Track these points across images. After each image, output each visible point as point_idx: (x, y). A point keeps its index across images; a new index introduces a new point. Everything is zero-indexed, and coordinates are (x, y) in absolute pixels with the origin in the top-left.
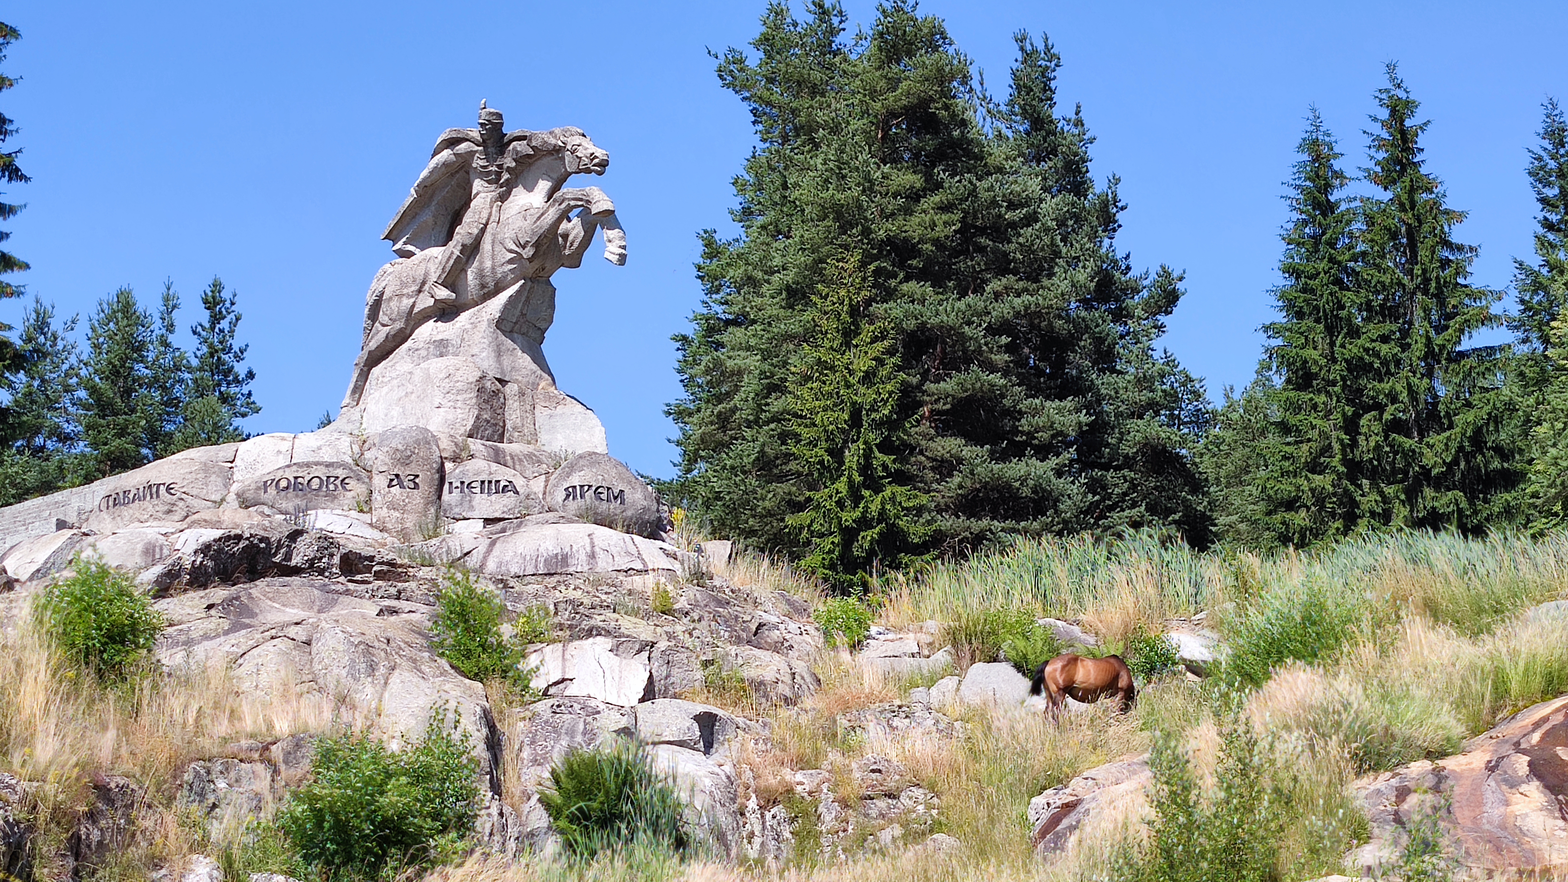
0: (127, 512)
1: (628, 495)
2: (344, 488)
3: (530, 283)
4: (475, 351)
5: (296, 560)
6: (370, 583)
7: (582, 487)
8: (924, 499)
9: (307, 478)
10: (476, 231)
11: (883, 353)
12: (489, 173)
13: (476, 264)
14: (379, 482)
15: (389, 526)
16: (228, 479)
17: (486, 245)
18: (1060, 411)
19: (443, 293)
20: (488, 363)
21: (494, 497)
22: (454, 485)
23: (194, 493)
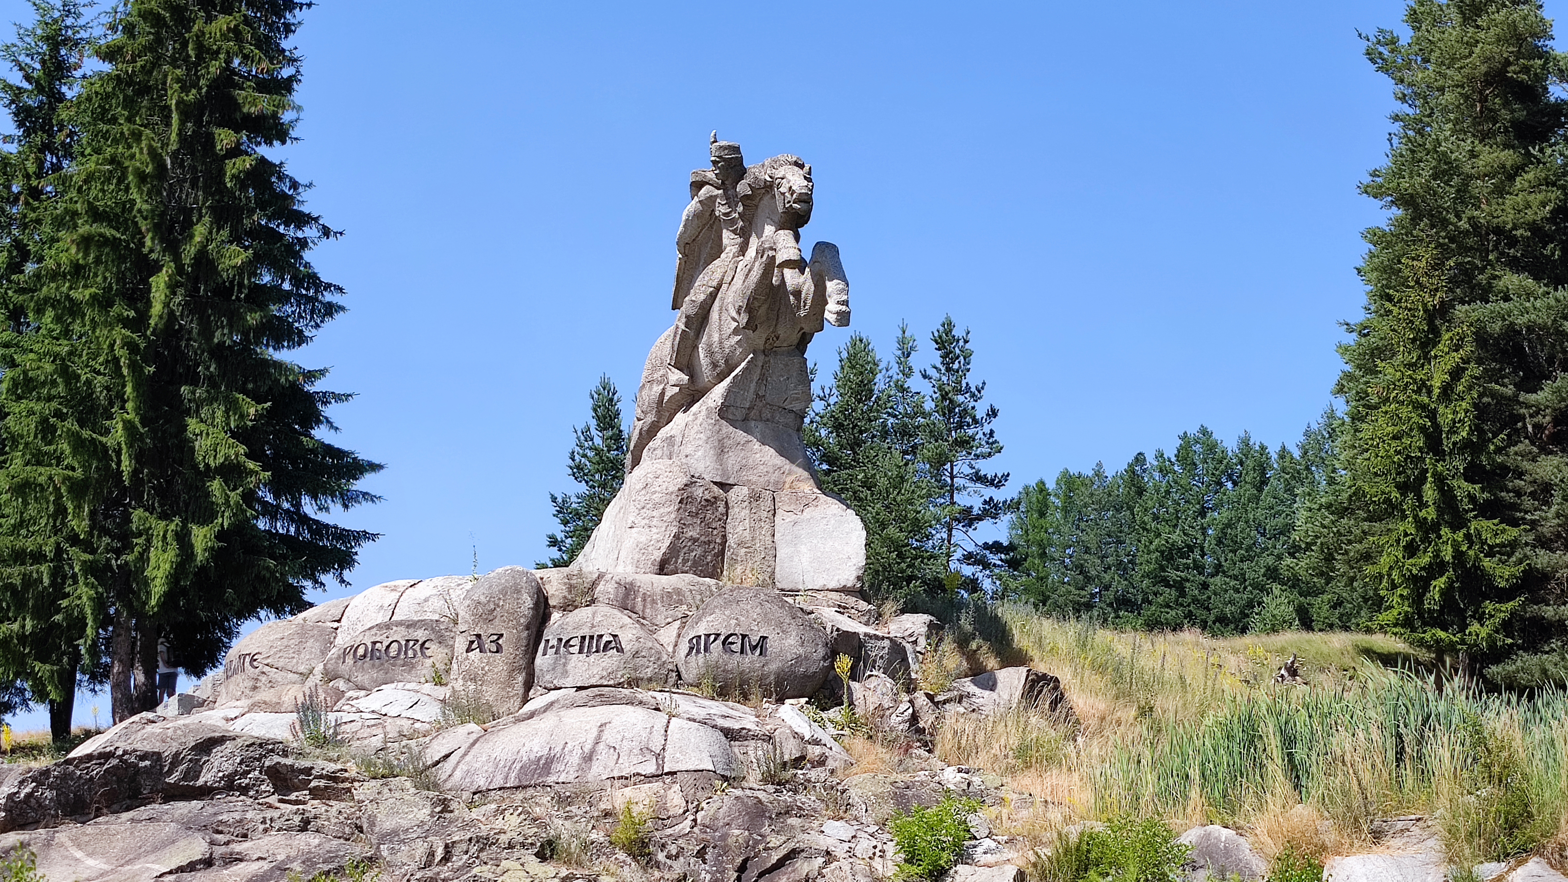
0: (230, 687)
1: (773, 642)
2: (423, 653)
3: (762, 357)
4: (689, 449)
5: (206, 778)
6: (304, 803)
7: (708, 636)
9: (386, 644)
10: (702, 297)
12: (732, 221)
13: (705, 338)
16: (327, 644)
17: (715, 314)
19: (679, 377)
20: (702, 464)
22: (550, 644)
23: (280, 665)
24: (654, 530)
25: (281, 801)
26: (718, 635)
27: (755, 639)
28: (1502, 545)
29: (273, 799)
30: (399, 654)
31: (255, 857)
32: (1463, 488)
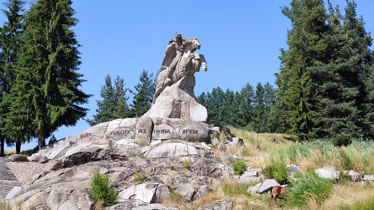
0: (84, 139)
1: (199, 132)
2: (129, 133)
4: (173, 94)
6: (118, 161)
7: (187, 130)
8: (318, 114)
10: (174, 64)
12: (179, 49)
13: (175, 72)
14: (137, 131)
15: (138, 142)
17: (177, 67)
19: (168, 79)
20: (176, 97)
21: (164, 134)
22: (155, 131)
23: (96, 135)
24: (168, 110)
25: (113, 161)
26: (189, 130)
27: (195, 131)
28: (316, 116)
29: (112, 161)
30: (123, 133)
31: (117, 171)
32: (308, 104)
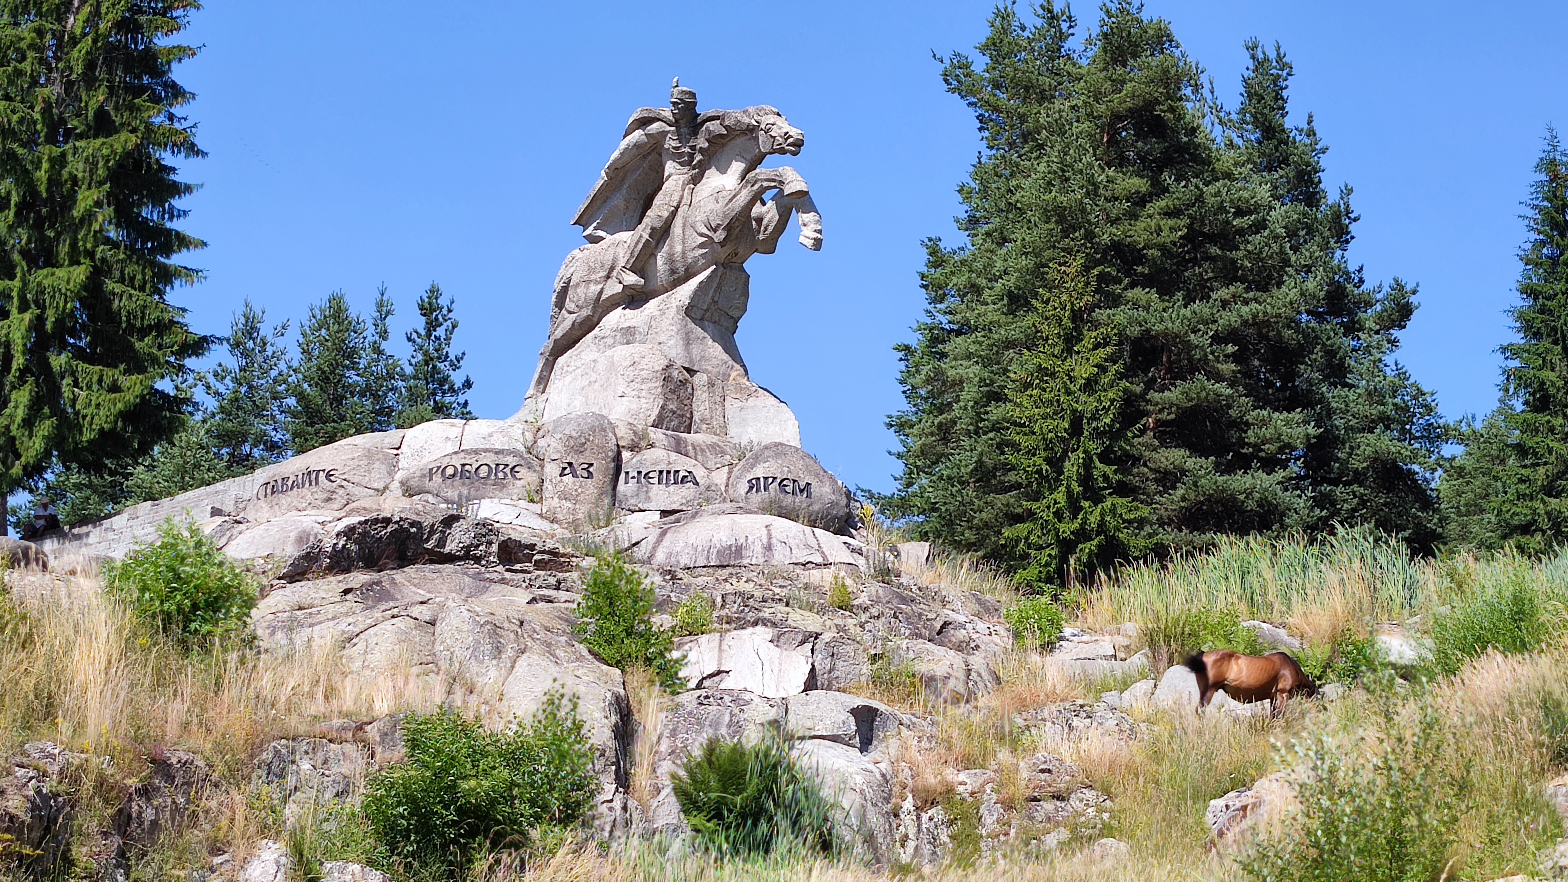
0: (285, 500)
1: (815, 488)
2: (514, 477)
3: (721, 269)
4: (662, 338)
5: (451, 547)
6: (529, 572)
7: (766, 478)
8: (1145, 511)
9: (475, 466)
10: (666, 214)
11: (1106, 360)
12: (682, 155)
13: (666, 248)
14: (552, 470)
15: (560, 517)
16: (393, 466)
17: (677, 229)
18: (1287, 423)
19: (631, 279)
20: (675, 351)
21: (672, 488)
22: (631, 475)
23: (355, 481)
24: (643, 400)
25: (507, 570)
26: (775, 478)
27: (802, 484)
28: (1133, 520)
30: (488, 475)
